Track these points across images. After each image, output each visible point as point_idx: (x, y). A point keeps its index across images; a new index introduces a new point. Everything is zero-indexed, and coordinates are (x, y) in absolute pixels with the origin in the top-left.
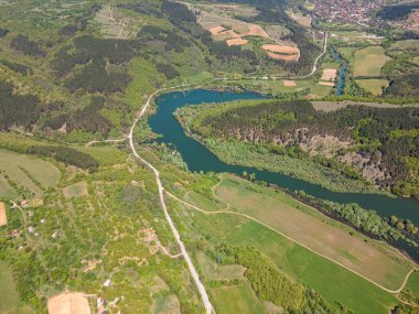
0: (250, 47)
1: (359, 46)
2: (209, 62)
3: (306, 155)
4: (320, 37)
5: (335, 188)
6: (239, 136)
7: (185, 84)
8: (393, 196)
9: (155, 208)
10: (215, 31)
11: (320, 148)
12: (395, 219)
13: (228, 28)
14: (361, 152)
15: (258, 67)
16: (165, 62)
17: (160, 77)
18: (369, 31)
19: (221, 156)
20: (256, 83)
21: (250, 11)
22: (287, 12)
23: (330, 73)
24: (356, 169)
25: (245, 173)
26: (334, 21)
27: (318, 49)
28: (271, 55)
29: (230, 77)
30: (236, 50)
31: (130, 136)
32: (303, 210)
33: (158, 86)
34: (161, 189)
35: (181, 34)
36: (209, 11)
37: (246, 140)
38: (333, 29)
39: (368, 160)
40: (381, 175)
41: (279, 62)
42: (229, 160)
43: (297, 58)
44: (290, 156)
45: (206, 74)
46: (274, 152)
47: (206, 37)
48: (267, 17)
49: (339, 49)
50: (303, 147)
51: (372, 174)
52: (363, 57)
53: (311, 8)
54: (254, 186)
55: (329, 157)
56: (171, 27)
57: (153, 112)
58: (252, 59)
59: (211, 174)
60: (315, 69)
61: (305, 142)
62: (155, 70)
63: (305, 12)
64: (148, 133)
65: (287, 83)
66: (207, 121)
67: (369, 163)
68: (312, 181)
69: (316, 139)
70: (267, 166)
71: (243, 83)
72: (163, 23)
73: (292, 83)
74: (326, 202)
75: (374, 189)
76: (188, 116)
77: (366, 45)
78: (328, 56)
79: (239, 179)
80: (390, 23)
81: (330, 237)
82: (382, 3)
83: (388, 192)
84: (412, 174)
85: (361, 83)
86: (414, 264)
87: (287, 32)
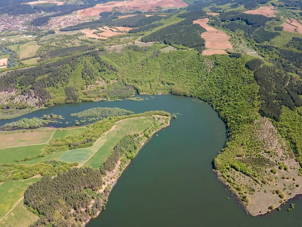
1: (21, 43)
5: (12, 116)
8: (46, 108)
12: (45, 116)
14: (22, 94)
18: (27, 34)
23: (3, 61)
24: (23, 103)
26: (3, 31)
39: (27, 96)
40: (37, 100)
49: (8, 47)
51: (32, 102)
52: (25, 48)
55: (6, 103)
67: (29, 98)
74: (7, 125)
77: (26, 41)
78: (1, 52)
80: (39, 27)
81: (11, 139)
82: (33, 17)
83: (43, 107)
84: (52, 95)
85: (25, 62)
86: (56, 129)
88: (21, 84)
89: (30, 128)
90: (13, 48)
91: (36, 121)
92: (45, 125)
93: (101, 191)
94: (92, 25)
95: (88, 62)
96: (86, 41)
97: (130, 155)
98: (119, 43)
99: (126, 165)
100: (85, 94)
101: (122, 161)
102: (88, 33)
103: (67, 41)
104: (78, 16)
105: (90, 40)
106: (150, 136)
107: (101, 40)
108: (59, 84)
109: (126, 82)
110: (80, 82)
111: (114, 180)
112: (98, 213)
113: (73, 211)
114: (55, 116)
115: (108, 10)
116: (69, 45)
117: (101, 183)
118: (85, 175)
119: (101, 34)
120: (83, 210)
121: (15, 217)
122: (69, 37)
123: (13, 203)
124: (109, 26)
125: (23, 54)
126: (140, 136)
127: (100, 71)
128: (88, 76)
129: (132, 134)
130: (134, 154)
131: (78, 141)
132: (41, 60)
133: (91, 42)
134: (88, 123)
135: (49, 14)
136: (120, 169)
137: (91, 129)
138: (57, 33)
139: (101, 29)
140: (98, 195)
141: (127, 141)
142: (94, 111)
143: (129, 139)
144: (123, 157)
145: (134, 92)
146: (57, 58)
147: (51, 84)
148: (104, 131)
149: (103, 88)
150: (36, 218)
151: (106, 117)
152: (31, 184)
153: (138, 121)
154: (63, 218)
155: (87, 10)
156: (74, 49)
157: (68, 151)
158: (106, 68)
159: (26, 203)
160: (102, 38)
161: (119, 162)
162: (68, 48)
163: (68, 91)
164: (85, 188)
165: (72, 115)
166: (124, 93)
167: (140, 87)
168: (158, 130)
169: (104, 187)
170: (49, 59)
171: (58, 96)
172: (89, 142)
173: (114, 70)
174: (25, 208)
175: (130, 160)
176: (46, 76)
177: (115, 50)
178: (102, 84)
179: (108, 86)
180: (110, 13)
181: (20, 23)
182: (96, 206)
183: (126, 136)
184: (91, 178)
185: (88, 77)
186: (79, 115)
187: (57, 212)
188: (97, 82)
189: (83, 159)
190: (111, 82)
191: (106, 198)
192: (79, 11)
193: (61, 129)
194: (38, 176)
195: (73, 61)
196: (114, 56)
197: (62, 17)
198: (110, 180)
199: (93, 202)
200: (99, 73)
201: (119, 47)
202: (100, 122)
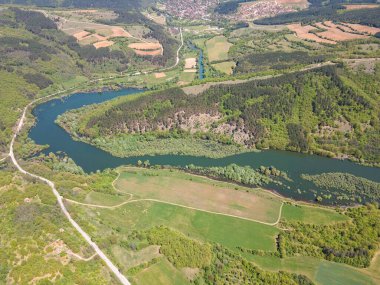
0: (117, 47)
1: (208, 37)
2: (81, 66)
3: (188, 134)
4: (177, 32)
6: (127, 130)
7: (61, 90)
8: (259, 151)
9: (58, 218)
10: (79, 35)
11: (197, 125)
12: (263, 168)
13: (92, 32)
14: (229, 121)
15: (129, 64)
16: (33, 72)
17: (31, 88)
18: (212, 24)
19: (114, 152)
20: (130, 79)
21: (109, 15)
22: (144, 13)
23: (191, 62)
24: (228, 136)
25: (140, 162)
26: (184, 18)
27: (177, 42)
28: (138, 52)
29: (105, 78)
30: (104, 52)
31: (11, 154)
32: (196, 180)
33: (31, 97)
34: (60, 198)
35: (43, 41)
36: (69, 17)
37: (134, 132)
38: (185, 25)
39: (234, 127)
40: (247, 136)
41: (146, 58)
42: (122, 154)
43: (161, 52)
44: (175, 137)
45: (80, 78)
46: (161, 137)
47: (72, 43)
48: (126, 19)
49: (193, 41)
50: (183, 127)
51: (240, 137)
52: (213, 45)
53: (163, 8)
54: (150, 171)
55: (206, 131)
56: (31, 36)
57: (31, 124)
58: (121, 57)
59: (108, 171)
60: (178, 60)
61: (184, 123)
62: (23, 82)
63: (159, 13)
64: (32, 146)
65: (158, 75)
66: (92, 123)
67: (236, 129)
68: (197, 155)
69: (192, 119)
70: (158, 151)
71: (118, 81)
72: (21, 33)
73: (162, 75)
74: (212, 169)
75: (245, 149)
76: (72, 121)
77: (212, 35)
78: (186, 48)
79: (135, 168)
80: (225, 16)
81: (221, 196)
82: (216, 1)
83: (254, 149)
84: (267, 131)
85: (216, 67)
86: (283, 199)
87: (147, 31)
88: (227, 106)
90: (199, 43)
91: (251, 174)
96: (299, 44)
100: (319, 141)
102: (301, 31)
103: (269, 40)
104: (276, 2)
105: (306, 43)
107: (324, 44)
108: (277, 116)
110: (309, 119)
114: (276, 171)
116: (274, 48)
119: (323, 34)
124: (334, 22)
127: (340, 104)
128: (323, 110)
133: (309, 48)
138: (251, 26)
139: (319, 24)
147: (268, 114)
149: (347, 136)
157: (325, 263)
160: (328, 42)
171: (276, 135)
176: (261, 99)
178: (345, 127)
181: (203, 8)
185: (323, 112)
186: (316, 180)
188: (336, 122)
190: (362, 127)
193: (292, 201)
200: (339, 107)
201: (369, 63)
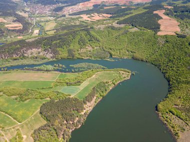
1: (47, 21)
3: (28, 57)
4: (32, 20)
5: (38, 63)
8: (56, 60)
11: (32, 54)
12: (55, 65)
14: (44, 51)
15: (4, 34)
18: (50, 16)
20: (4, 40)
22: (17, 12)
23: (36, 31)
24: (44, 56)
25: (2, 69)
26: (38, 14)
27: (31, 24)
28: (9, 28)
37: (1, 59)
38: (37, 17)
39: (47, 52)
40: (52, 55)
41: (13, 31)
43: (22, 28)
44: (22, 59)
46: (15, 60)
49: (40, 23)
50: (25, 55)
51: (49, 56)
52: (48, 25)
53: (28, 10)
55: (36, 55)
60: (30, 31)
61: (26, 53)
63: (25, 12)
65: (19, 37)
69: (29, 51)
75: (51, 60)
77: (50, 20)
78: (36, 26)
80: (57, 13)
81: (36, 76)
82: (55, 6)
83: (54, 59)
84: (60, 53)
85: (48, 33)
86: (60, 73)
87: (15, 19)
88: (44, 45)
89: (47, 71)
90: (42, 24)
91: (50, 67)
92: (55, 70)
93: (83, 113)
94: (88, 12)
95: (83, 35)
96: (83, 22)
97: (102, 94)
98: (103, 24)
99: (99, 100)
101: (97, 97)
102: (85, 17)
103: (72, 21)
104: (80, 7)
105: (86, 21)
106: (116, 84)
107: (92, 22)
108: (65, 47)
109: (105, 49)
110: (77, 46)
111: (91, 108)
112: (80, 126)
113: (65, 122)
114: (61, 65)
115: (98, 3)
116: (73, 24)
117: (83, 109)
118: (74, 102)
119: (92, 18)
120: (71, 123)
121: (34, 120)
122: (73, 19)
123: (34, 112)
124: (98, 13)
125: (47, 28)
126: (110, 83)
127: (89, 41)
128: (82, 43)
129: (105, 81)
130: (105, 94)
131: (72, 82)
132: (57, 32)
133: (86, 23)
134: (79, 71)
135: (63, 5)
136: (95, 102)
137: (81, 76)
138: (67, 16)
139: (92, 15)
140: (81, 115)
141: (101, 86)
142: (83, 65)
143: (103, 84)
144: (98, 95)
145: (109, 55)
146: (65, 31)
147: (60, 46)
148: (88, 78)
149: (90, 51)
150: (45, 122)
151: (90, 69)
152: (44, 102)
153: (109, 74)
154: (60, 125)
155: (85, 3)
156: (75, 26)
157: (66, 87)
158: (93, 39)
159: (41, 113)
160: (93, 20)
161: (95, 98)
162: (72, 26)
163: (70, 51)
164: (73, 110)
165: (71, 66)
166: (103, 55)
167: (113, 53)
168: (122, 81)
169: (84, 111)
170: (61, 31)
171: (64, 54)
172: (79, 83)
173: (98, 41)
174: (40, 115)
175: (102, 97)
176: (58, 41)
177: (100, 28)
178: (90, 49)
179: (93, 50)
180: (99, 5)
181: (47, 10)
182: (79, 121)
183: (101, 82)
184: (77, 105)
186: (75, 66)
187: (57, 121)
188: (87, 47)
189: (75, 93)
190: (96, 48)
191: (85, 118)
192: (81, 4)
193: (63, 73)
194: (48, 99)
195: (74, 34)
196: (99, 32)
197: (71, 7)
198: (88, 107)
199: (77, 119)
200: (89, 42)
201: (102, 27)
202: (86, 71)
